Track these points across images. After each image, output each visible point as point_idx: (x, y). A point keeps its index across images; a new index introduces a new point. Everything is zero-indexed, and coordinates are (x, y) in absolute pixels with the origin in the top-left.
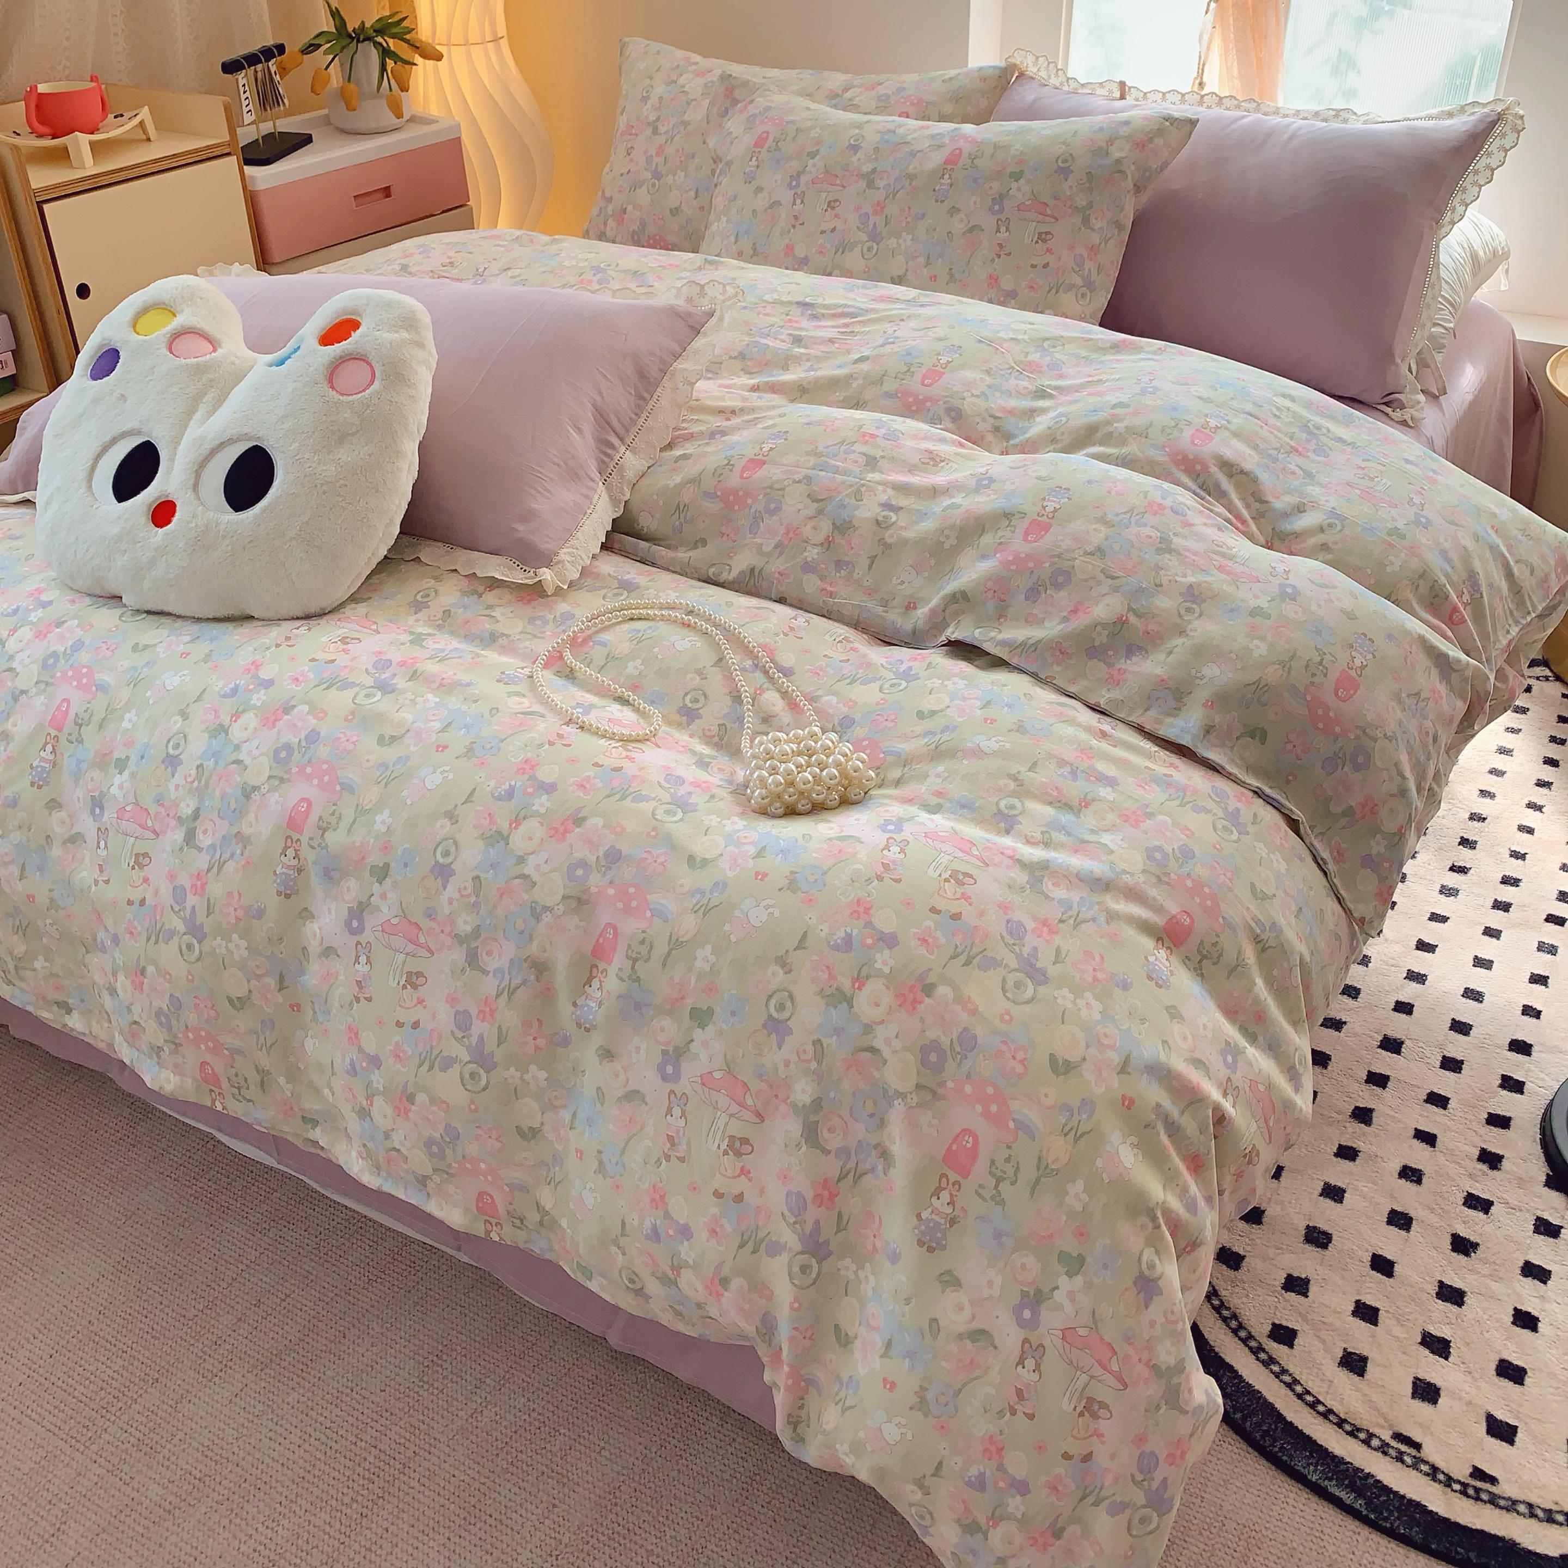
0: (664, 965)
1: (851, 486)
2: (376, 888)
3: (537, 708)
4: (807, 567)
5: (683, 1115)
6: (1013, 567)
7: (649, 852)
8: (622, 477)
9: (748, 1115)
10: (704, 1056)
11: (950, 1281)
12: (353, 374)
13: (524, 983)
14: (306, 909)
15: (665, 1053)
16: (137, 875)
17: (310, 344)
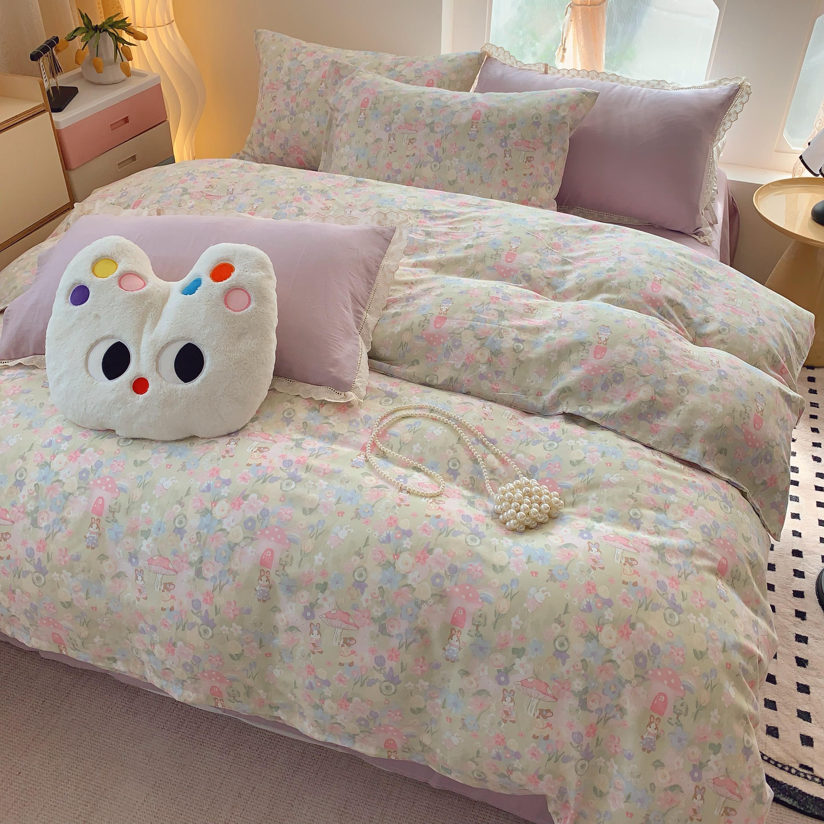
0: (494, 628)
1: (495, 330)
2: (320, 595)
3: (381, 482)
4: (482, 377)
5: (512, 700)
6: (593, 373)
7: (471, 565)
8: (368, 329)
9: (549, 698)
10: (521, 671)
11: (659, 764)
12: (238, 297)
13: (414, 640)
14: (275, 607)
15: (499, 671)
16: (166, 595)
17: (207, 280)
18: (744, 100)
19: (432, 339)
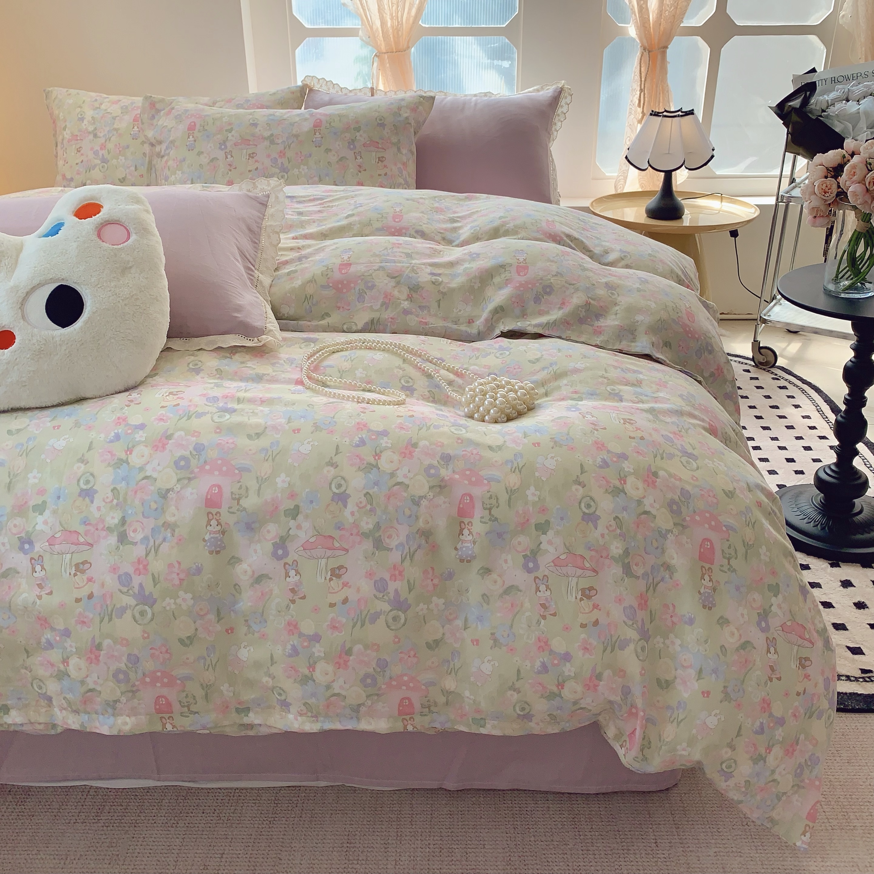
0: (509, 506)
1: (408, 267)
2: (292, 523)
3: (331, 400)
4: (406, 312)
5: (548, 588)
6: (522, 289)
7: (465, 451)
9: (589, 573)
10: (551, 549)
11: (723, 621)
12: (113, 232)
13: (419, 547)
14: (233, 557)
15: (525, 557)
16: (81, 579)
17: (71, 220)
18: (568, 100)
19: (340, 286)
